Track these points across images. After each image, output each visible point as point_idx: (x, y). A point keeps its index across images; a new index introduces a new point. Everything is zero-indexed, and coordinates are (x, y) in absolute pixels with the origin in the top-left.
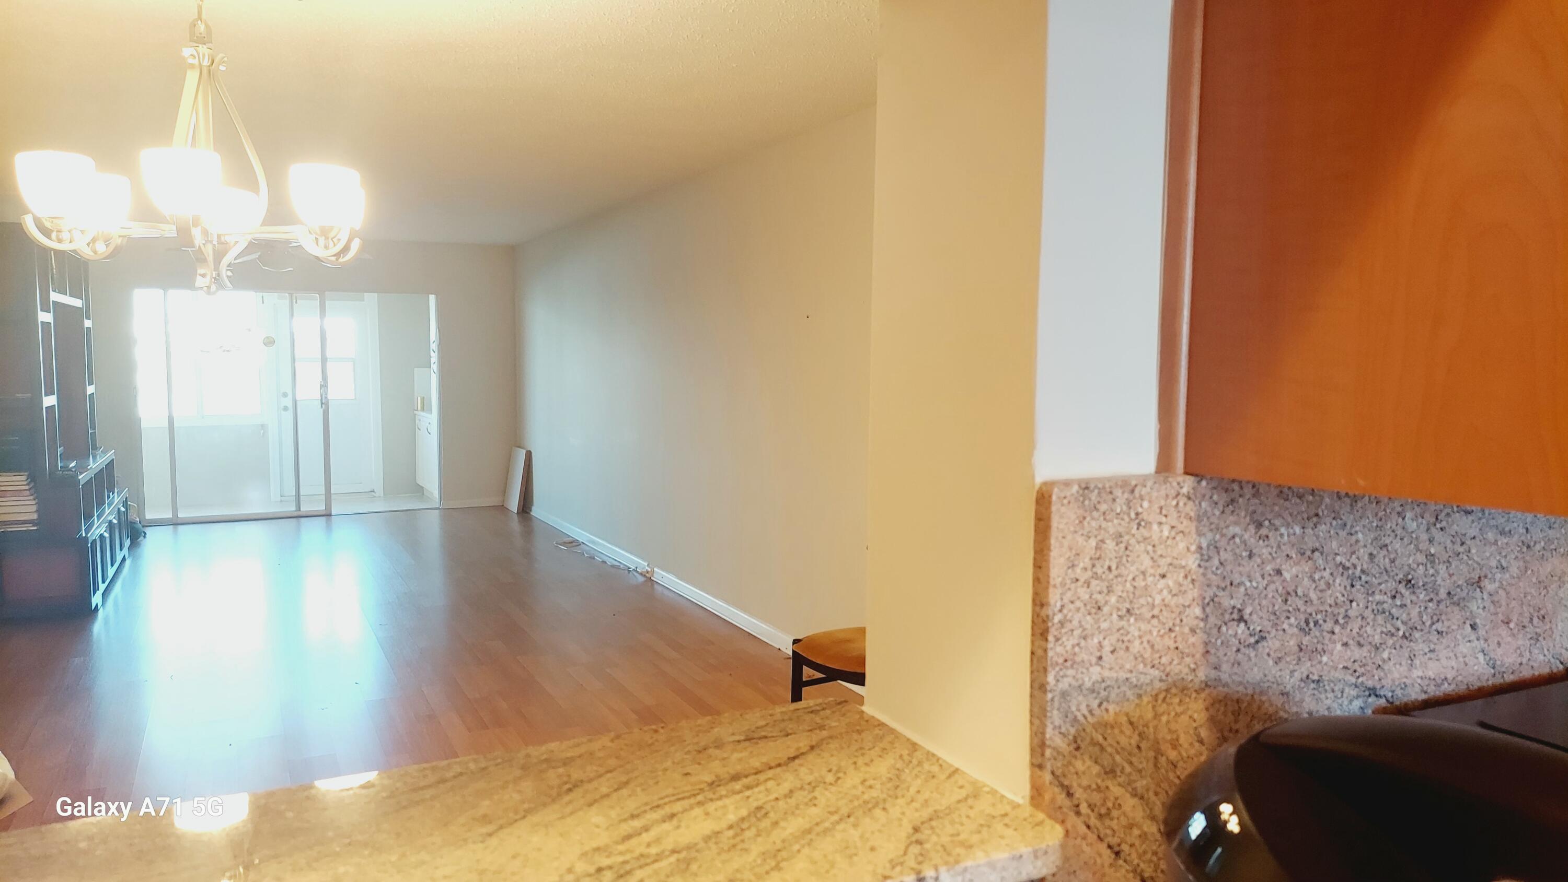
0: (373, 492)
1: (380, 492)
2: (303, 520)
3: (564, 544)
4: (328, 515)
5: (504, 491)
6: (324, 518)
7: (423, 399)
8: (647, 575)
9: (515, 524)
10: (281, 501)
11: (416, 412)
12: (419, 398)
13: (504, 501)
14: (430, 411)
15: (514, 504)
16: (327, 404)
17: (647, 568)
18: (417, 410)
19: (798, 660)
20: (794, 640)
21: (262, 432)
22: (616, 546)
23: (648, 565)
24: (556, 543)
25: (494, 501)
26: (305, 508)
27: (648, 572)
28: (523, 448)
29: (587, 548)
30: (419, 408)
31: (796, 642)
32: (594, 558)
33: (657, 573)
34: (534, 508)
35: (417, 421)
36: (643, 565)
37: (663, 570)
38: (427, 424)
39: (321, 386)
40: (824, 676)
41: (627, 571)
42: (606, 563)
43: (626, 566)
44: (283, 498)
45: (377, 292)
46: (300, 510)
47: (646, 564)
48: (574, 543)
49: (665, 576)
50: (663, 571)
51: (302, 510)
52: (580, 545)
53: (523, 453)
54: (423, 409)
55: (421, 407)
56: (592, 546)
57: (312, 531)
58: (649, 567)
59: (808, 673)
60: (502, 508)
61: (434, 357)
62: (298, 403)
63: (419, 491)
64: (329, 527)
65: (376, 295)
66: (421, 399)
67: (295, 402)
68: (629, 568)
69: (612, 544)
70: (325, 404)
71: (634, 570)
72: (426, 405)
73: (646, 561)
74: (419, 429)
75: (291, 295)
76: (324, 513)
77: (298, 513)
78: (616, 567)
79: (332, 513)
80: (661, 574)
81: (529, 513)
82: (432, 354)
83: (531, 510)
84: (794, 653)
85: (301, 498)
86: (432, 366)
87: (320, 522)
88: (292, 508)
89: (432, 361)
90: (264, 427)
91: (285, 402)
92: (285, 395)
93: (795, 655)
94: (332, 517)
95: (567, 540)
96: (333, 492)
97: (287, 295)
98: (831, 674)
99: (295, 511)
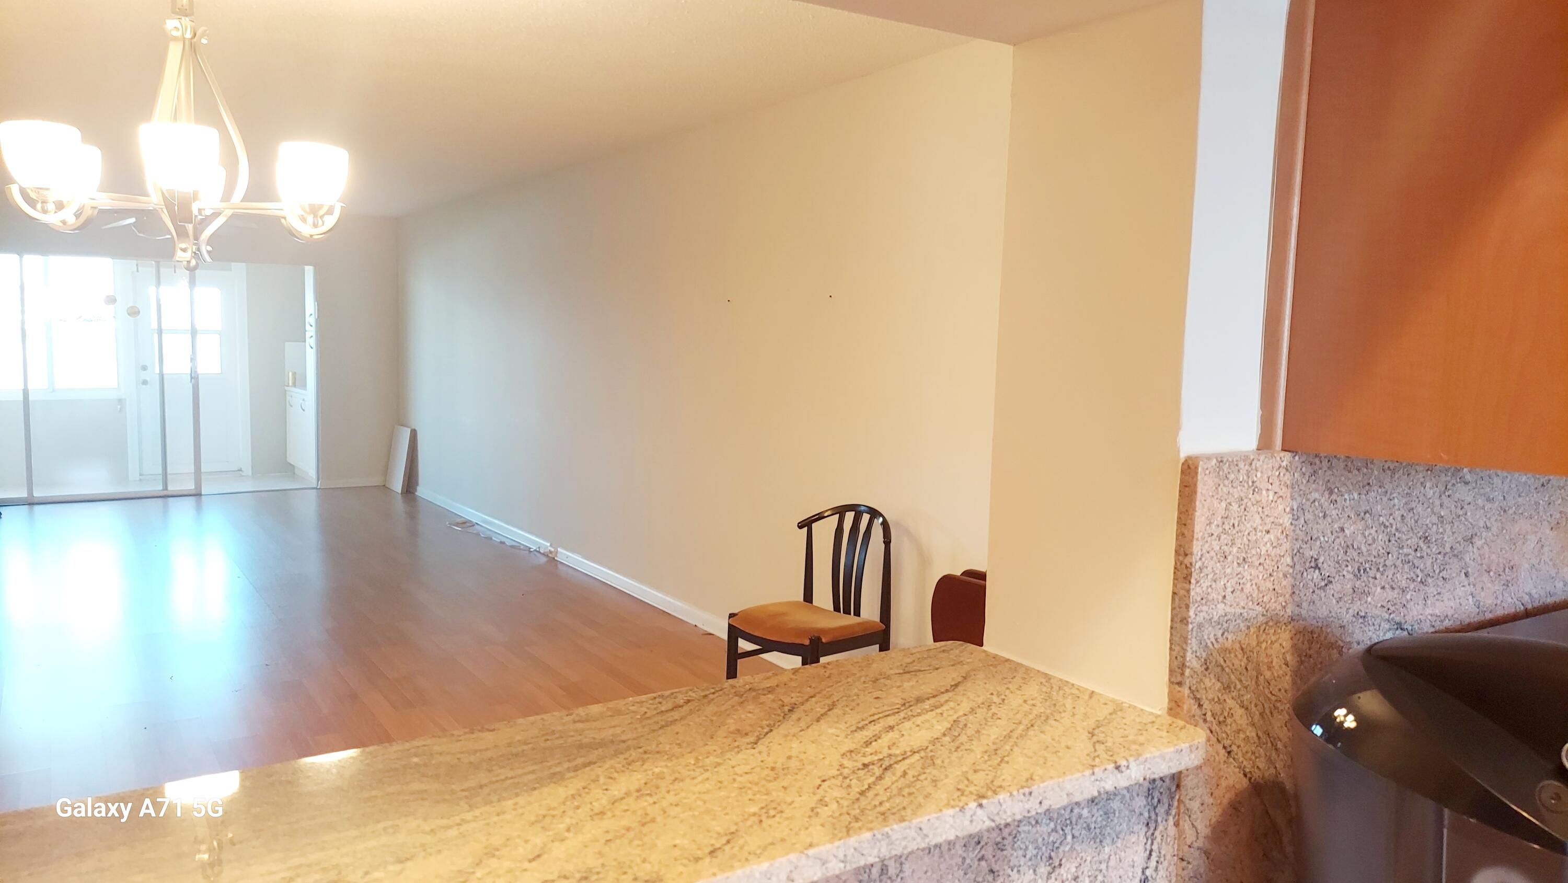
0: (241, 470)
1: (248, 471)
2: (171, 500)
3: (457, 524)
4: (198, 494)
5: (386, 470)
6: (194, 498)
7: (294, 374)
8: (550, 555)
9: (399, 505)
10: (140, 480)
11: (286, 388)
12: (290, 374)
13: (385, 481)
14: (304, 386)
15: (397, 485)
16: (197, 378)
17: (550, 548)
18: (288, 386)
19: (734, 633)
21: (119, 407)
24: (447, 523)
25: (376, 481)
26: (173, 488)
27: (551, 552)
28: (407, 426)
29: (482, 529)
30: (290, 384)
32: (491, 539)
33: (561, 552)
34: (419, 488)
35: (288, 398)
36: (545, 545)
37: (567, 550)
38: (301, 401)
39: (192, 359)
40: (758, 647)
41: (527, 552)
43: (527, 546)
44: (142, 477)
45: (246, 262)
46: (166, 490)
47: (549, 544)
48: (467, 524)
49: (569, 556)
51: (169, 489)
52: (474, 525)
53: (406, 434)
54: (294, 385)
55: (292, 384)
56: (486, 526)
57: (182, 511)
58: (552, 548)
59: (744, 645)
60: (384, 488)
61: (311, 331)
62: (165, 377)
63: (289, 470)
64: (199, 508)
65: (244, 264)
66: (292, 375)
67: (162, 376)
68: (530, 548)
69: (508, 524)
70: (194, 378)
71: (535, 550)
72: (299, 381)
73: (547, 541)
74: (291, 406)
75: (158, 263)
76: (193, 492)
77: (165, 493)
78: (516, 547)
79: (203, 493)
80: (565, 554)
81: (414, 493)
82: (308, 327)
83: (416, 490)
84: (730, 626)
85: (169, 477)
86: (308, 340)
87: (190, 502)
88: (158, 487)
89: (308, 335)
90: (120, 401)
91: (145, 375)
92: (144, 368)
93: (731, 628)
94: (203, 497)
95: (459, 520)
96: (202, 471)
97: (153, 262)
98: (768, 646)
99: (163, 490)
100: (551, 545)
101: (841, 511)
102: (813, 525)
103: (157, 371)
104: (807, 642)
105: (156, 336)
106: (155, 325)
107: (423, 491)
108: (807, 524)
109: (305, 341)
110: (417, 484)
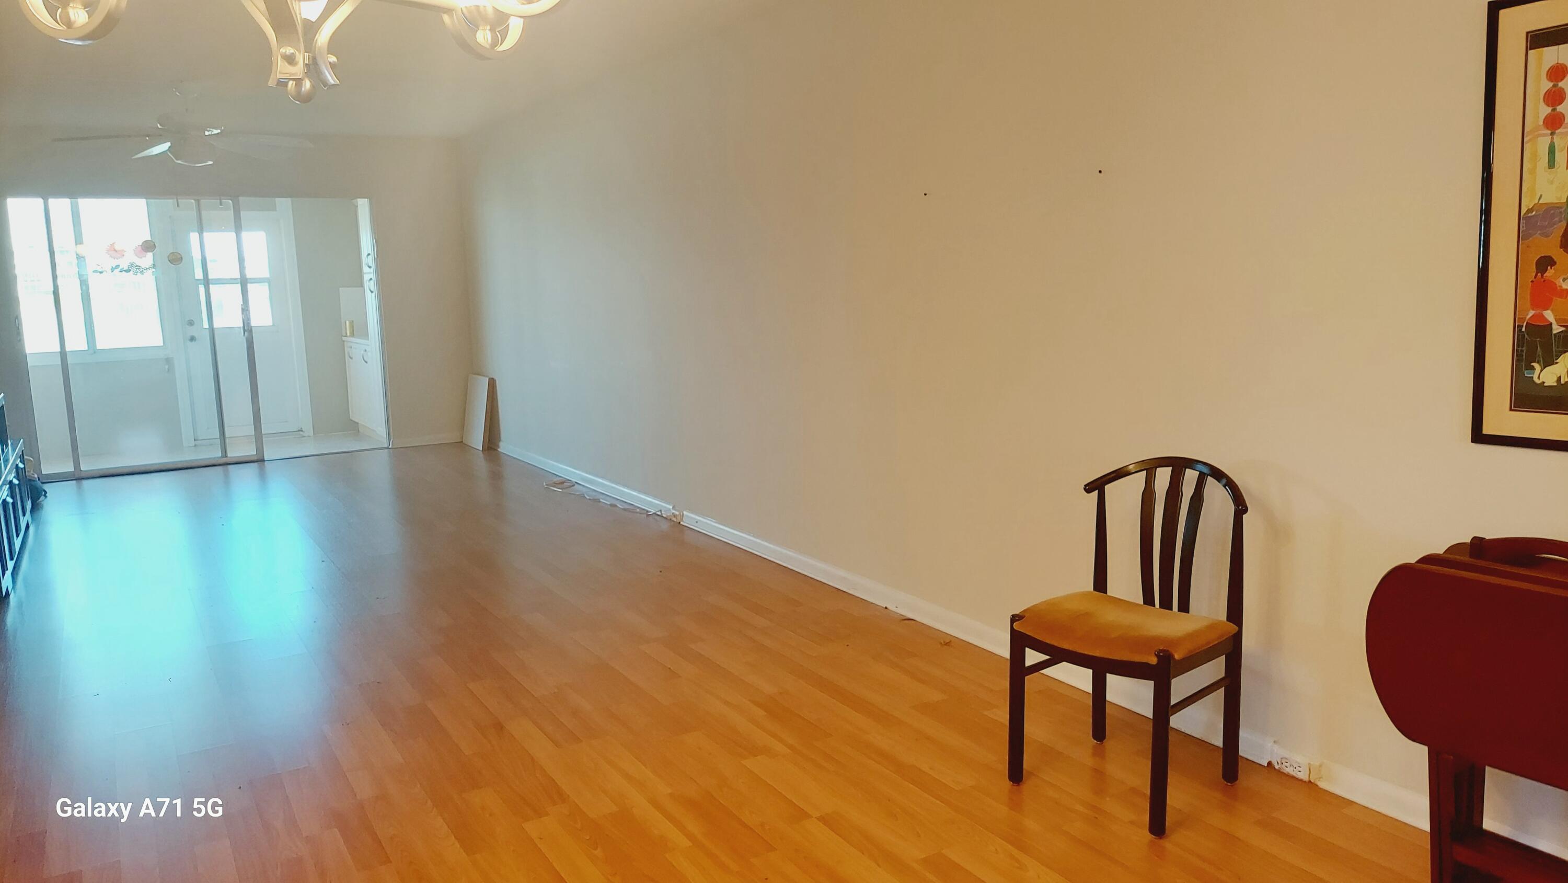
0: (302, 431)
1: (309, 430)
2: (230, 467)
3: (555, 484)
4: (260, 460)
5: (462, 424)
6: (255, 465)
7: (352, 323)
8: (674, 519)
9: (481, 464)
10: (195, 446)
11: (344, 338)
12: (347, 322)
13: (462, 438)
14: (366, 335)
15: (477, 439)
16: (250, 331)
17: (673, 511)
18: (346, 336)
19: (1019, 642)
20: (1013, 616)
21: (167, 367)
22: (625, 485)
23: (673, 507)
24: (547, 485)
25: (450, 437)
26: (233, 454)
27: (675, 516)
28: (487, 376)
29: (584, 490)
30: (348, 334)
31: (1014, 619)
32: (600, 502)
33: (687, 516)
34: (502, 444)
35: (347, 350)
36: (667, 508)
37: (696, 514)
38: (362, 352)
39: (243, 310)
40: (1048, 657)
41: (645, 516)
42: (616, 506)
43: (644, 509)
44: (198, 442)
45: (290, 197)
46: (226, 457)
47: (671, 507)
48: (563, 483)
49: (700, 520)
50: (692, 513)
51: (229, 455)
52: (574, 485)
53: (485, 382)
54: (352, 334)
55: (350, 333)
56: (589, 486)
57: (245, 477)
58: (675, 510)
59: (1032, 657)
60: (461, 445)
61: (369, 274)
62: (216, 332)
63: (353, 428)
64: (262, 476)
65: (289, 200)
66: (350, 323)
67: (212, 330)
68: (648, 511)
69: (617, 483)
70: (248, 329)
71: (655, 513)
72: (359, 330)
73: (669, 503)
74: (351, 358)
75: (198, 201)
76: (255, 458)
77: (224, 460)
78: (631, 510)
79: (265, 460)
80: (694, 519)
81: (496, 450)
82: (366, 269)
83: (498, 446)
84: (1013, 632)
85: (227, 441)
86: (366, 285)
87: (252, 469)
88: (215, 454)
89: (366, 277)
90: (168, 361)
91: (192, 331)
92: (191, 323)
93: (1015, 635)
94: (266, 463)
95: (556, 479)
96: (263, 433)
97: (193, 201)
98: (1057, 656)
99: (222, 457)
100: (674, 508)
101: (1150, 467)
102: (1106, 487)
103: (206, 325)
104: (1153, 660)
105: (202, 289)
106: (199, 275)
107: (505, 447)
108: (1097, 486)
109: (362, 285)
110: (500, 440)
